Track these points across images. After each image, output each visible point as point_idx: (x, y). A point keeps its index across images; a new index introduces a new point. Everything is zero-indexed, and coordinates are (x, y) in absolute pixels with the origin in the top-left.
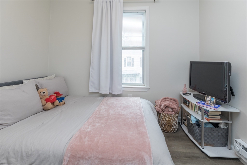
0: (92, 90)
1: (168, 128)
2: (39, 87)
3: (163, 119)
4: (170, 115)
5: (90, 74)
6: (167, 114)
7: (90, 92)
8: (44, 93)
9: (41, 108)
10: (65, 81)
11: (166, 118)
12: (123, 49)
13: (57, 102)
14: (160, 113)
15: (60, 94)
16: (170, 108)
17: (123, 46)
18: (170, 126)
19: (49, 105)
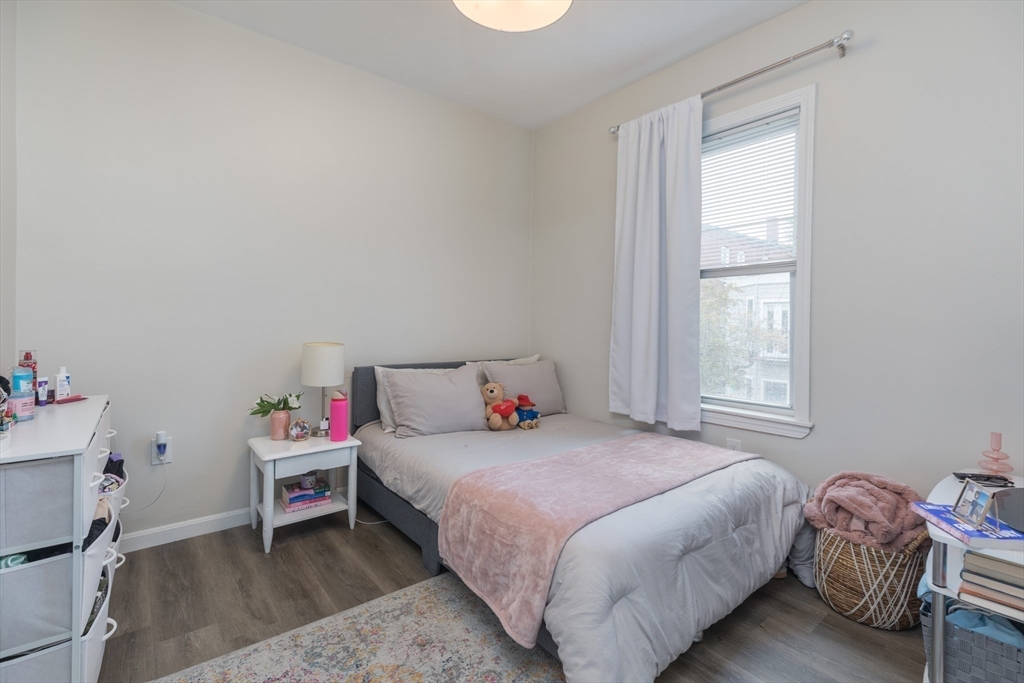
0: (616, 406)
1: (842, 596)
2: (489, 379)
3: (826, 552)
4: (855, 545)
5: (611, 359)
6: (842, 540)
7: (611, 410)
8: (492, 391)
9: (482, 422)
10: (558, 372)
11: (834, 553)
12: (703, 274)
13: (515, 417)
14: (819, 527)
15: (528, 400)
16: (859, 518)
17: (704, 265)
18: (851, 588)
19: (497, 419)
